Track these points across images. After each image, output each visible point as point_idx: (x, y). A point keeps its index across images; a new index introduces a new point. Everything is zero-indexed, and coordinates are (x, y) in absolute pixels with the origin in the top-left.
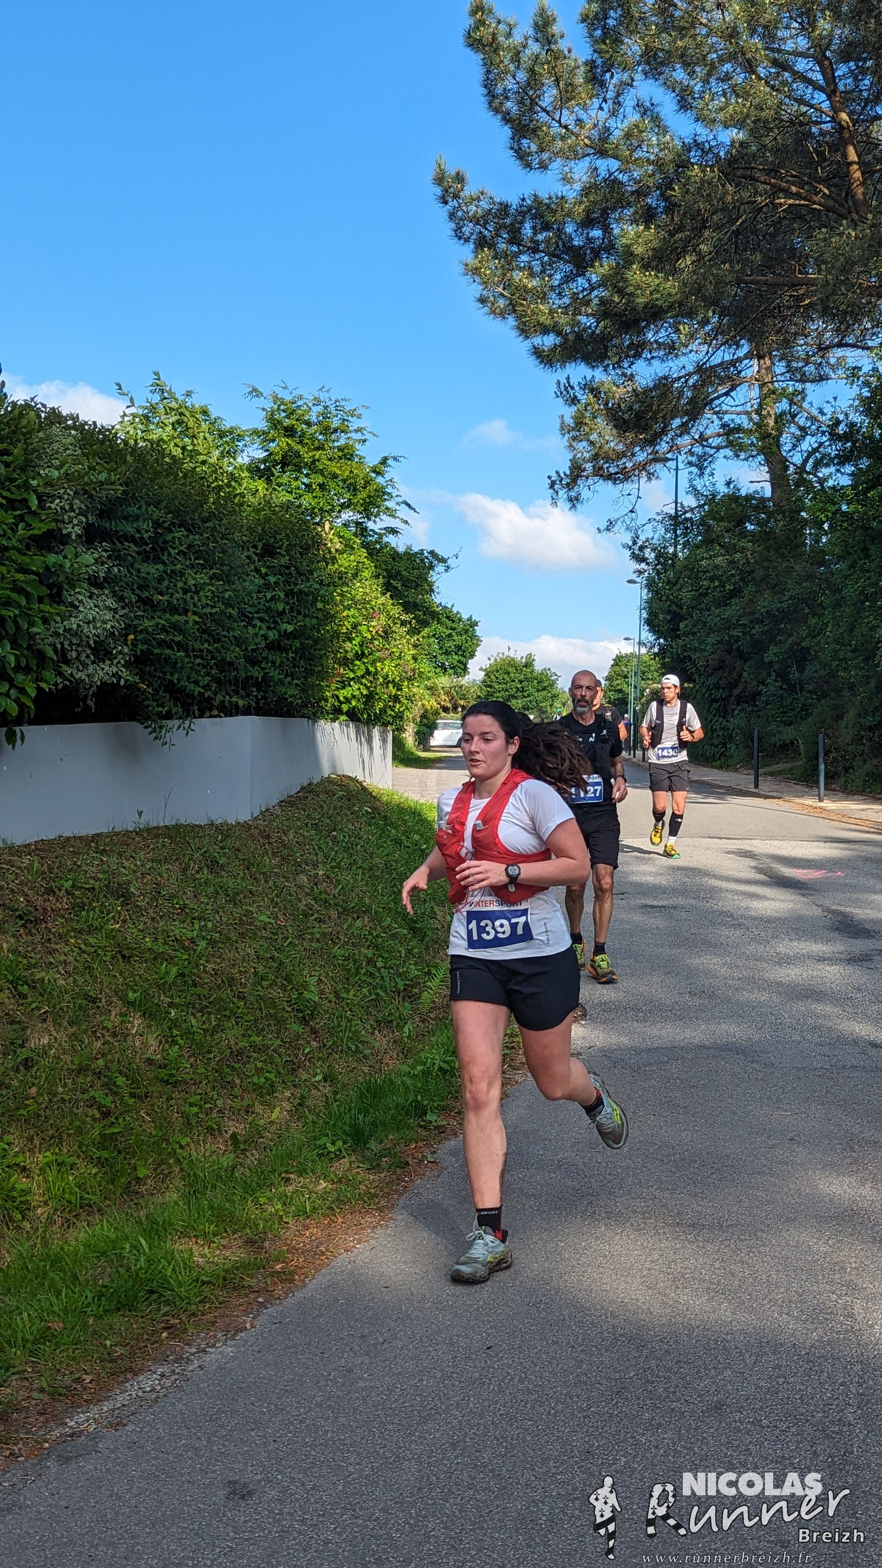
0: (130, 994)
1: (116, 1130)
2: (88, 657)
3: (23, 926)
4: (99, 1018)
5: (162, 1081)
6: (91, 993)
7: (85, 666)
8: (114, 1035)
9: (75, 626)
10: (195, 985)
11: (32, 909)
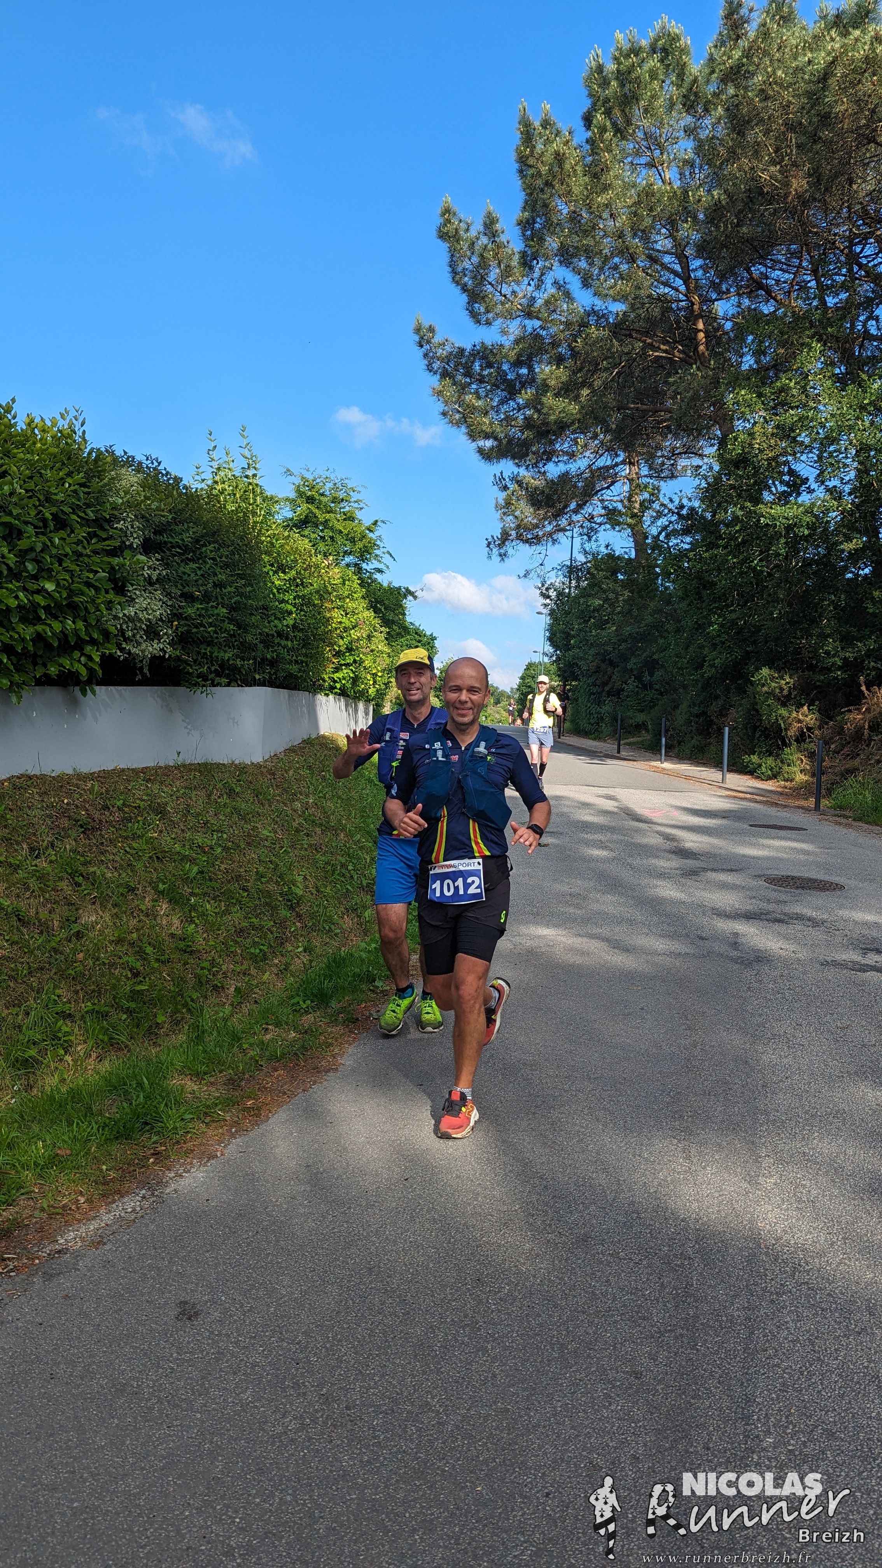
0: (160, 885)
1: (144, 988)
2: (142, 637)
3: (83, 832)
4: (136, 903)
5: (181, 950)
6: (131, 884)
7: (139, 644)
8: (147, 915)
9: (133, 614)
10: (211, 880)
11: (89, 820)
